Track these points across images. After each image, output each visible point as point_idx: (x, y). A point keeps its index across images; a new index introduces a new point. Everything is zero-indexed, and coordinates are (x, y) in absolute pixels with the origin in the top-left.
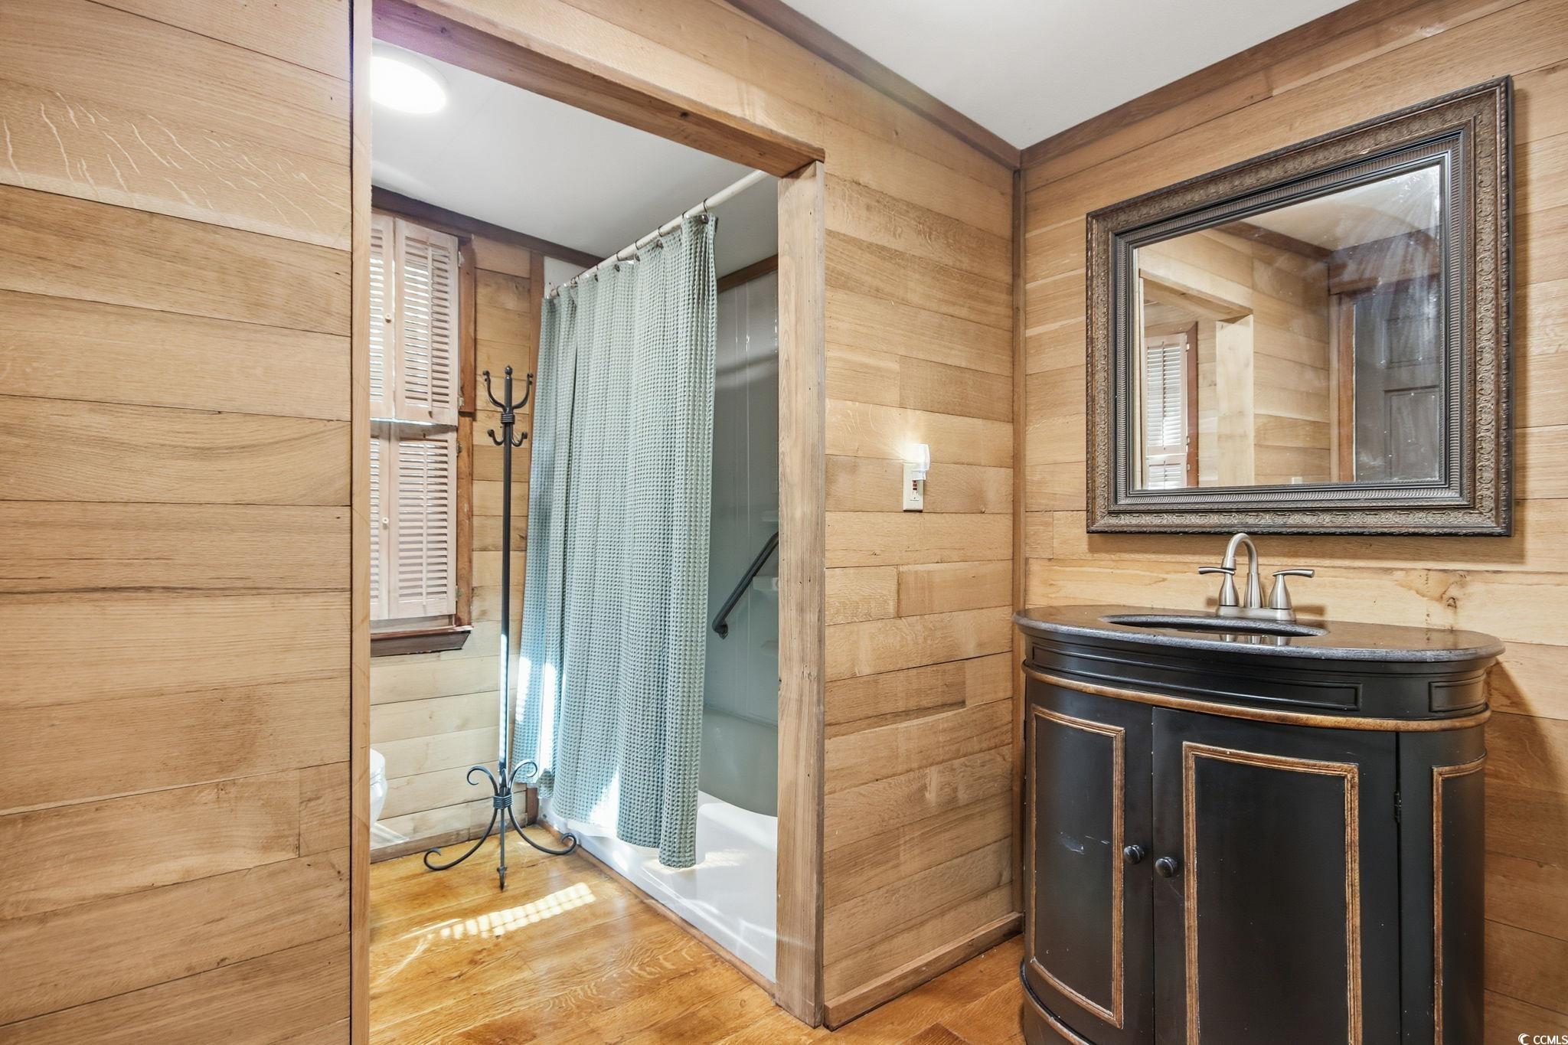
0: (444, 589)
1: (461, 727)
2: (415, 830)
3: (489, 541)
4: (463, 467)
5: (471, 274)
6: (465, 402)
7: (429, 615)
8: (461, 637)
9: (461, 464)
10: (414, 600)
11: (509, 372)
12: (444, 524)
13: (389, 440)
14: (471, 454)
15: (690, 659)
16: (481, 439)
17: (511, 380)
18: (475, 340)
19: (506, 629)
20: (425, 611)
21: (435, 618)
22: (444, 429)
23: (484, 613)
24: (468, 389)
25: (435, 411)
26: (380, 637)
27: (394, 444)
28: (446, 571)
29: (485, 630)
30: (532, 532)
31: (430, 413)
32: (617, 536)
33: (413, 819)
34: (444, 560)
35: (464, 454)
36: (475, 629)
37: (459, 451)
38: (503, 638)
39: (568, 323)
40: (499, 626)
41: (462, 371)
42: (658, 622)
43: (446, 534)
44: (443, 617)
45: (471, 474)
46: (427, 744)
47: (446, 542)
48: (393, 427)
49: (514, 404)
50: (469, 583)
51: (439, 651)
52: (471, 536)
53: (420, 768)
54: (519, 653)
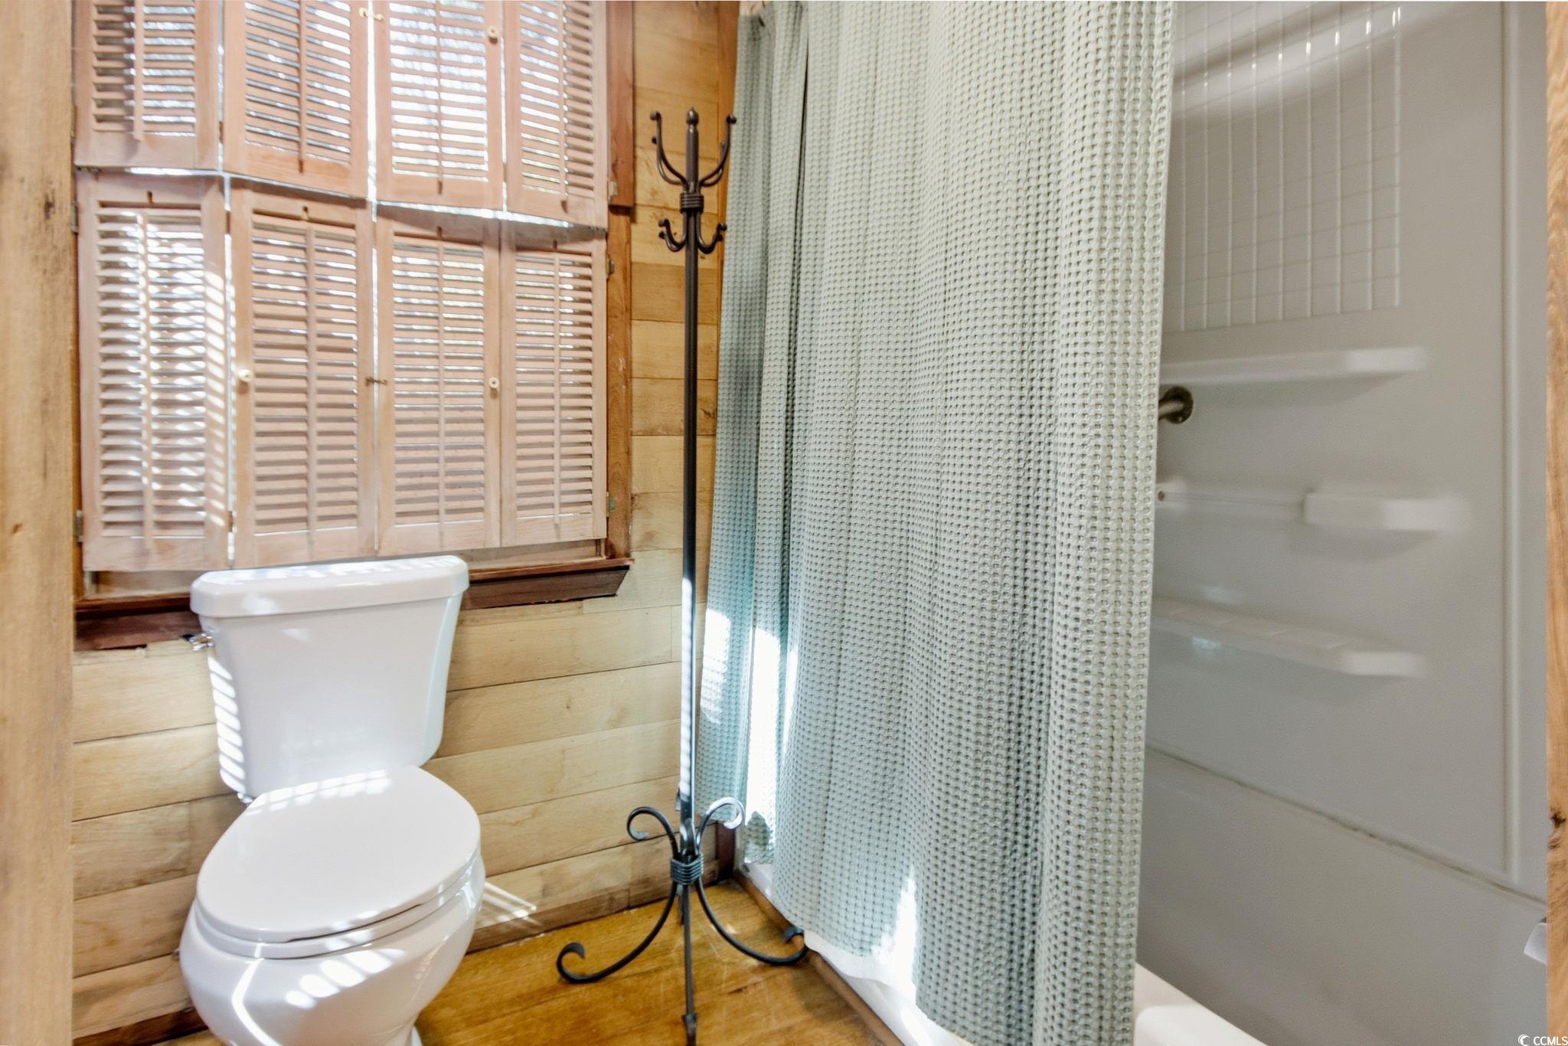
0: (587, 497)
1: (616, 723)
2: (545, 892)
3: (656, 420)
4: (617, 299)
6: (618, 189)
7: (565, 539)
8: (613, 576)
9: (614, 291)
10: (544, 515)
11: (694, 121)
12: (587, 390)
13: (500, 249)
14: (628, 276)
15: (1114, 675)
16: (645, 238)
17: (696, 134)
18: (634, 88)
19: (690, 570)
20: (558, 536)
21: (575, 544)
22: (585, 233)
23: (649, 536)
24: (623, 169)
25: (572, 202)
26: (487, 575)
27: (508, 256)
28: (590, 467)
29: (655, 568)
30: (724, 406)
31: (564, 204)
32: (897, 406)
33: (541, 873)
34: (587, 450)
35: (618, 276)
36: (638, 564)
37: (610, 272)
38: (686, 585)
39: (789, 39)
40: (678, 560)
41: (614, 137)
42: (1010, 581)
43: (590, 408)
44: (587, 543)
45: (629, 310)
46: (563, 751)
47: (590, 420)
48: (505, 228)
49: (701, 177)
50: (626, 485)
51: (581, 599)
52: (629, 410)
53: (552, 791)
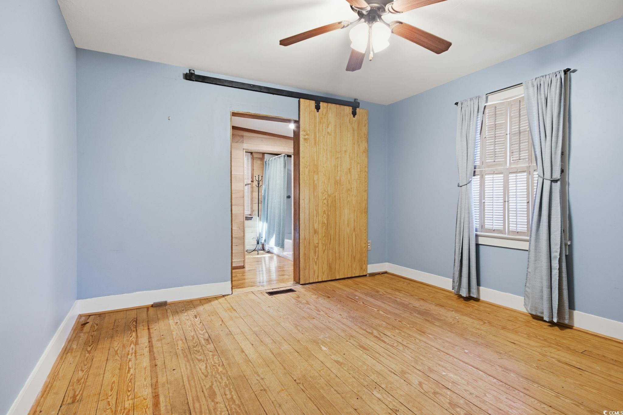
0: (249, 210)
3: (256, 202)
5: (253, 158)
6: (252, 179)
8: (251, 217)
9: (251, 190)
16: (254, 185)
17: (259, 177)
19: (258, 216)
20: (247, 214)
22: (249, 184)
23: (255, 214)
24: (252, 177)
25: (247, 181)
28: (249, 207)
29: (255, 217)
30: (263, 201)
34: (249, 205)
35: (252, 188)
36: (253, 217)
38: (258, 218)
41: (251, 174)
44: (249, 214)
45: (253, 191)
47: (249, 202)
49: (260, 180)
50: (253, 208)
52: (253, 201)
54: (261, 221)
